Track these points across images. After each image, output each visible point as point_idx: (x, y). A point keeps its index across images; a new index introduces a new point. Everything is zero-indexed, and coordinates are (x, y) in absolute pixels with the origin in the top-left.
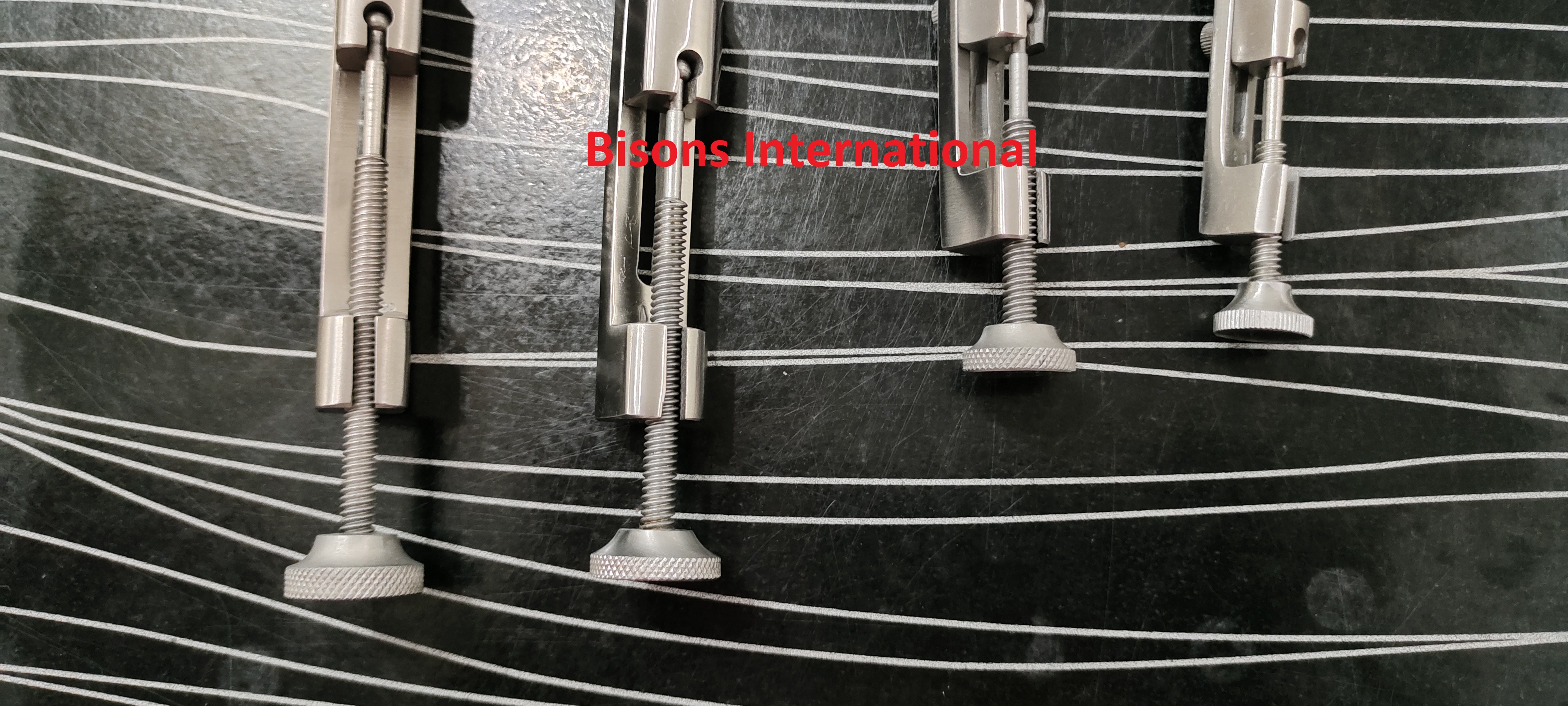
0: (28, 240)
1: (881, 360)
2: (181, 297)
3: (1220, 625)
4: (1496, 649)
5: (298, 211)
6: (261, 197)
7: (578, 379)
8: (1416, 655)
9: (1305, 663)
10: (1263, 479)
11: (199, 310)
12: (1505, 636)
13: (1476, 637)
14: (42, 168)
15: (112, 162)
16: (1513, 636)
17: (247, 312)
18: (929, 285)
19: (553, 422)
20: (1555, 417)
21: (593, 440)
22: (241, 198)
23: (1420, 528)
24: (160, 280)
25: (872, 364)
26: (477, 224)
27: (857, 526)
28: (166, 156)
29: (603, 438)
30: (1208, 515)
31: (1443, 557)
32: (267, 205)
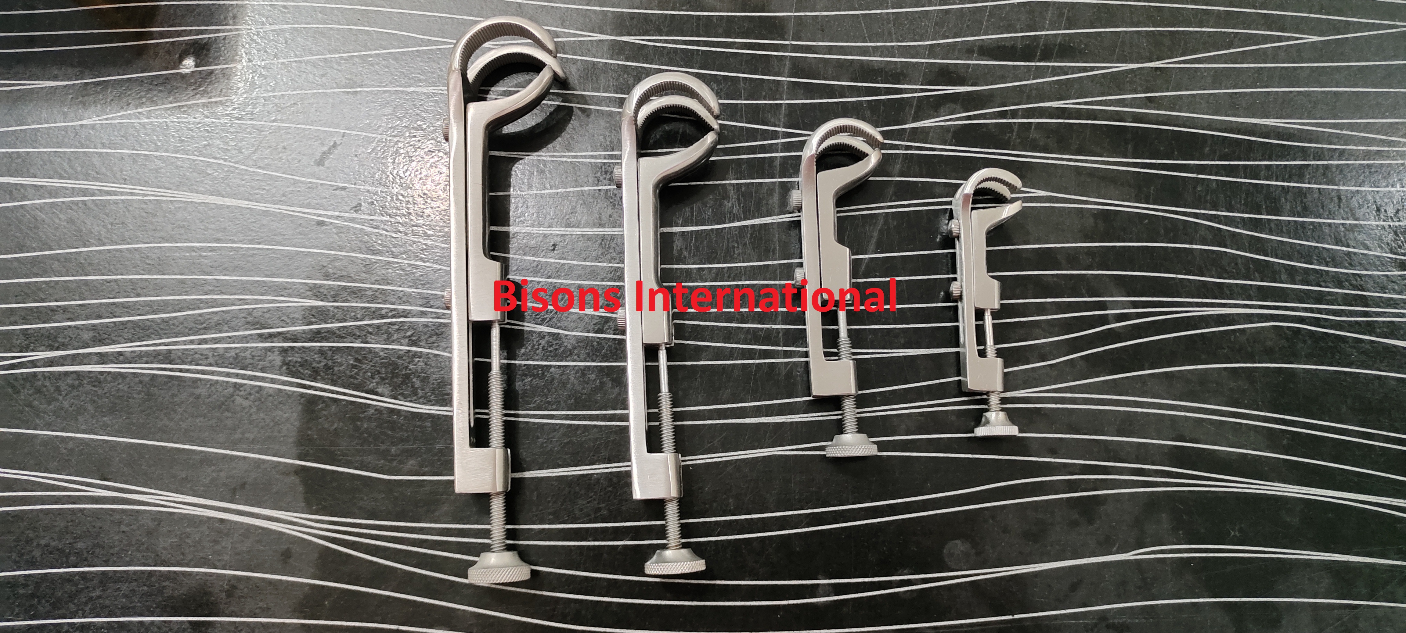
0: (300, 430)
1: (736, 458)
2: (384, 454)
3: (905, 572)
4: (1033, 572)
5: (441, 405)
6: (421, 400)
7: (590, 479)
8: (996, 578)
9: (945, 586)
10: (920, 501)
11: (395, 460)
12: (1036, 565)
13: (1023, 567)
14: (303, 393)
15: (340, 387)
16: (1040, 565)
17: (419, 459)
18: (756, 419)
19: (580, 502)
20: (1052, 460)
21: (599, 509)
22: (410, 401)
23: (993, 518)
24: (372, 446)
25: (732, 460)
26: (532, 405)
27: (731, 540)
28: (368, 383)
29: (605, 507)
30: (896, 520)
31: (1005, 530)
32: (425, 404)
